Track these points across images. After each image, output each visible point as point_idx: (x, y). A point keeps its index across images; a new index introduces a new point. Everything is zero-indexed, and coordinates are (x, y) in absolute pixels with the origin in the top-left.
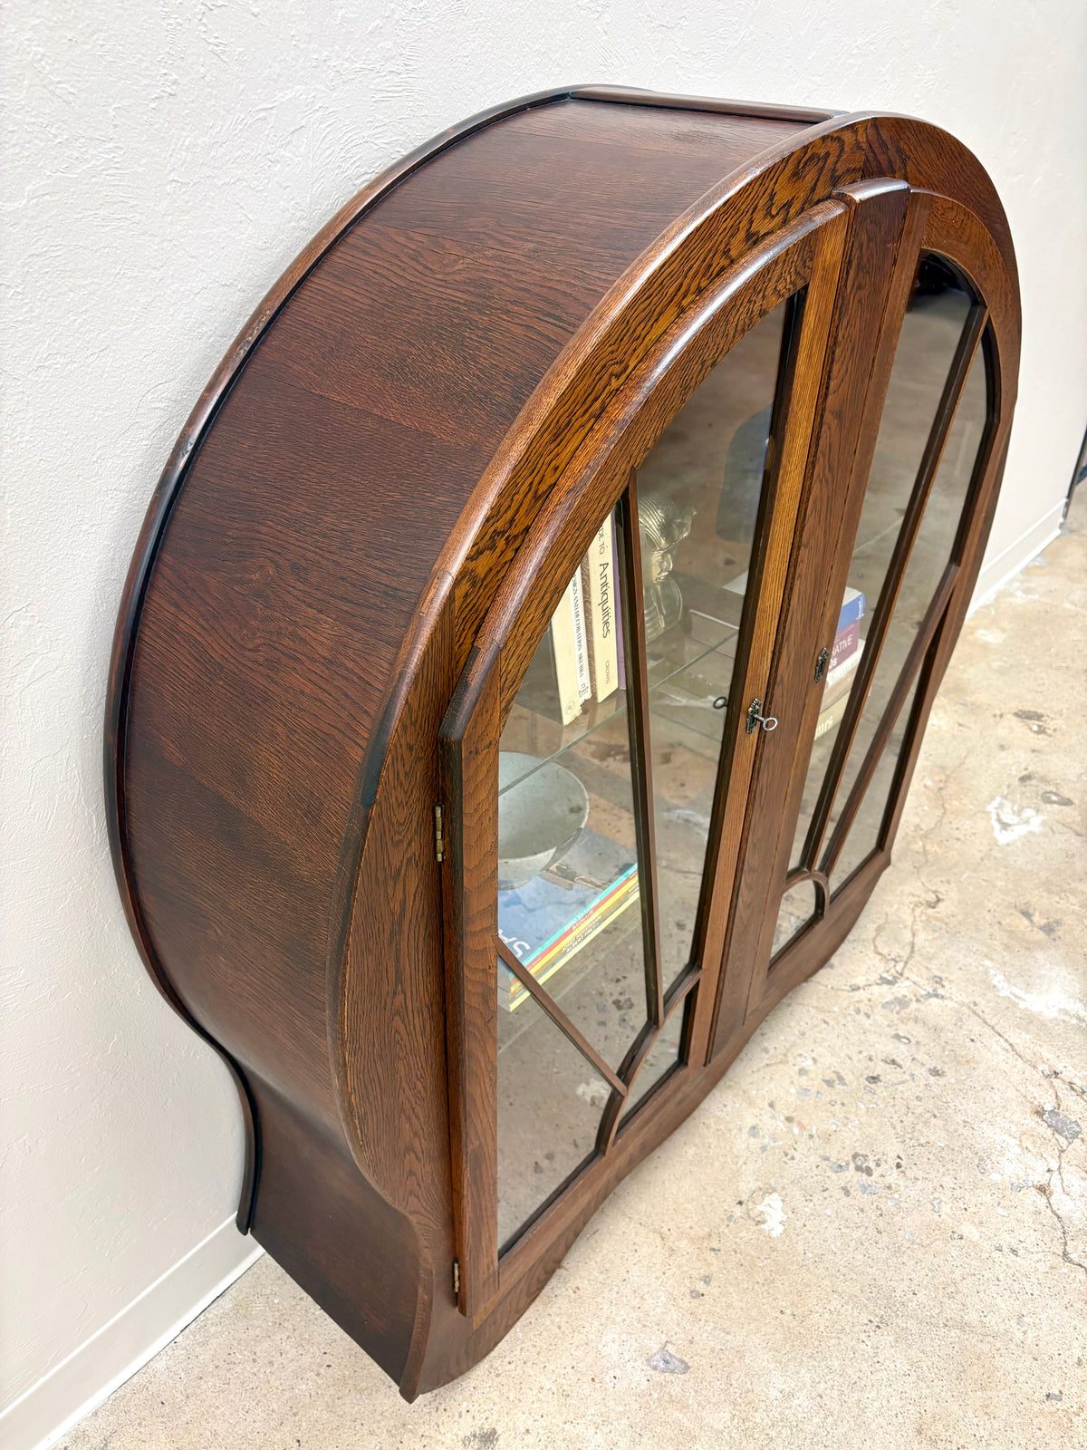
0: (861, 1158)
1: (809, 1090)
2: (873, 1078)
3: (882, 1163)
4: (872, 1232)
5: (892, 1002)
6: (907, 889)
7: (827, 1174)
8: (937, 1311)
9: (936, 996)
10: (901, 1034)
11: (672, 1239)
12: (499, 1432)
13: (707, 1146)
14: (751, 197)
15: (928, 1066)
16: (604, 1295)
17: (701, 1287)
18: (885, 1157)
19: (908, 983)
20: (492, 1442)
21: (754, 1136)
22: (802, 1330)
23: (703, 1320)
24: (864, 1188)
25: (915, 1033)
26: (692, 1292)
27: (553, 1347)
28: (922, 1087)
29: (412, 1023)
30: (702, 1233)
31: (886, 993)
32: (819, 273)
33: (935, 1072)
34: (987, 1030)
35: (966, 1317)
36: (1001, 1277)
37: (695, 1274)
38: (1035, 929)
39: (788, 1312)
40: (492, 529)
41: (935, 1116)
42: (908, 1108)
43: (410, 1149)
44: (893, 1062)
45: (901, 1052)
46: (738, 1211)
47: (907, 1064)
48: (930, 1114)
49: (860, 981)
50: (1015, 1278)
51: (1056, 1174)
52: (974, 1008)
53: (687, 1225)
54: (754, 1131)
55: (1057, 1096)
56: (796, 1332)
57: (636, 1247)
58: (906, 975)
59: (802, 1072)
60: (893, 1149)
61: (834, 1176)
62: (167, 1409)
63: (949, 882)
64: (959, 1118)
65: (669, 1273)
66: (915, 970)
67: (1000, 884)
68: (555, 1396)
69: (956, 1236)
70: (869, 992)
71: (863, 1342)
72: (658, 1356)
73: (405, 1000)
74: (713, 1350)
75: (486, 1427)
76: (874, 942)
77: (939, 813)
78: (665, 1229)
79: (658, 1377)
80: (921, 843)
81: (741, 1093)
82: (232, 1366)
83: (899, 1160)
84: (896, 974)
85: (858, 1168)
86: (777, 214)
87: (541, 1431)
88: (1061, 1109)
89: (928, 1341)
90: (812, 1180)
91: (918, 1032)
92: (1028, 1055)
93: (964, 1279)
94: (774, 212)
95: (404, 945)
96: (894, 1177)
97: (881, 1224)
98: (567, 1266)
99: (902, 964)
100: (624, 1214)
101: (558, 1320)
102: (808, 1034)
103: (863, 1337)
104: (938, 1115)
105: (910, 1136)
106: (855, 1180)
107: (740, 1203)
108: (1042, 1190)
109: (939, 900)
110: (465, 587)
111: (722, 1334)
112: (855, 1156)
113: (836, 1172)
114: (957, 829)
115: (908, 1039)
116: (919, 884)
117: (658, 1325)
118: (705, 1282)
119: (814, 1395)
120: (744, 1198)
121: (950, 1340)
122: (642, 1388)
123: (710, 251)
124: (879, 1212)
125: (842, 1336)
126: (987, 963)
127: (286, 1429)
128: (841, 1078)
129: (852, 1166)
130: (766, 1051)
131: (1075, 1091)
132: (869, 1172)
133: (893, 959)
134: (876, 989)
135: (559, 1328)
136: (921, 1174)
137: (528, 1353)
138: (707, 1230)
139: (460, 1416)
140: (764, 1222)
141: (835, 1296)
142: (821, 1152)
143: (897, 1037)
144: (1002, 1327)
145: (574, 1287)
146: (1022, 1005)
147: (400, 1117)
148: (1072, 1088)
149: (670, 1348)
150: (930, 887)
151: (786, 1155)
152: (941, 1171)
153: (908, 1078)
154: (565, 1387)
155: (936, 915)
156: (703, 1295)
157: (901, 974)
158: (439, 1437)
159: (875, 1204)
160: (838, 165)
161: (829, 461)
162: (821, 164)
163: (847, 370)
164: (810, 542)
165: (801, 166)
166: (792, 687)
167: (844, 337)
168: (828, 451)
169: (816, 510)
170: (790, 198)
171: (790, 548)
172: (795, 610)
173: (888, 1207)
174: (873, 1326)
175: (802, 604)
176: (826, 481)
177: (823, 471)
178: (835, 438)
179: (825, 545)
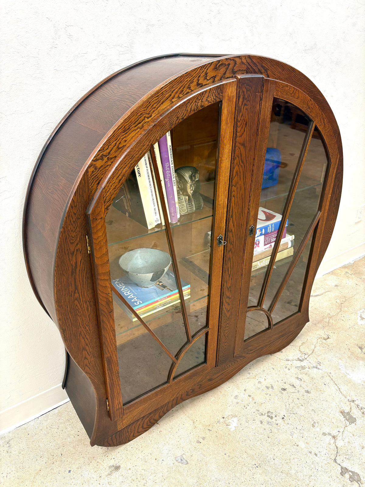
0: (271, 413)
1: (260, 388)
2: (284, 389)
3: (277, 416)
4: (266, 437)
5: (299, 367)
6: (318, 332)
7: (257, 416)
8: (280, 467)
9: (317, 368)
10: (299, 377)
11: (197, 424)
12: (121, 467)
13: (219, 398)
14: (197, 72)
15: (305, 389)
16: (169, 435)
17: (201, 440)
18: (279, 415)
19: (307, 362)
20: (118, 469)
21: (235, 399)
22: (230, 461)
23: (198, 450)
24: (268, 423)
25: (304, 378)
26: (197, 441)
27: (147, 446)
28: (301, 395)
29: (82, 305)
30: (207, 424)
31: (299, 364)
32: (227, 98)
33: (307, 392)
34: (332, 382)
35: (290, 472)
36: (308, 462)
37: (200, 436)
38: (362, 353)
39: (228, 455)
40: (101, 154)
41: (302, 406)
42: (293, 401)
43: (84, 349)
44: (293, 385)
45: (297, 383)
46: (222, 420)
47: (298, 387)
48: (301, 405)
49: (290, 358)
50: (313, 463)
51: (341, 433)
52: (329, 374)
53: (203, 421)
54: (236, 397)
55: (351, 408)
56: (228, 462)
57: (184, 423)
58: (307, 359)
59: (260, 382)
60: (283, 412)
61: (259, 416)
62: (29, 436)
63: (334, 333)
64: (311, 408)
65: (192, 434)
66: (311, 358)
67: (354, 337)
68: (142, 461)
69: (296, 445)
70: (292, 362)
71: (250, 470)
72: (179, 457)
73: (79, 296)
74: (198, 460)
75: (118, 464)
76: (300, 347)
77: (338, 311)
78: (196, 420)
79: (177, 463)
80: (328, 319)
81: (236, 385)
82: (51, 429)
83: (284, 417)
84: (304, 358)
85: (268, 416)
86: (210, 79)
87: (134, 470)
88: (351, 413)
89: (273, 476)
90: (250, 416)
91: (305, 378)
92: (344, 393)
93: (294, 459)
94: (208, 78)
95: (77, 277)
96: (280, 421)
97: (270, 435)
98: (160, 424)
99: (307, 356)
100: (184, 413)
101: (151, 439)
102: (266, 371)
103: (251, 469)
104: (303, 405)
105: (291, 410)
106: (266, 419)
107: (223, 418)
108: (334, 437)
109: (328, 338)
110: (92, 169)
111: (203, 456)
112: (268, 412)
113: (260, 415)
114: (344, 317)
115: (301, 379)
116: (323, 332)
117: (183, 448)
118: (203, 439)
119: (227, 482)
120: (225, 417)
121: (282, 477)
122: (171, 466)
123: (182, 86)
124: (271, 431)
125: (243, 467)
126: (340, 361)
127: (59, 450)
128: (272, 387)
129: (266, 415)
130: (249, 374)
131: (359, 408)
132: (272, 418)
133: (304, 354)
134: (295, 361)
135: (151, 441)
136: (290, 423)
137: (138, 446)
138: (209, 423)
139: (111, 459)
140: (229, 425)
141: (246, 454)
142: (257, 408)
143: (297, 378)
144: (302, 478)
145: (160, 431)
146: (348, 377)
147: (80, 336)
148: (358, 407)
149: (184, 456)
150: (327, 333)
151: (245, 407)
152: (298, 423)
153: (297, 392)
154: (146, 459)
155: (326, 342)
156: (201, 443)
157: (306, 359)
158: (103, 464)
159: (270, 428)
160: (235, 68)
161: (241, 159)
162: (226, 67)
163: (245, 131)
164: (237, 185)
165: (218, 66)
166: (237, 235)
167: (241, 120)
168: (240, 156)
169: (238, 175)
170: (215, 75)
171: (228, 186)
172: (234, 208)
173: (275, 430)
174: (255, 466)
175: (237, 206)
176: (241, 166)
177: (239, 162)
178: (243, 152)
179: (245, 188)
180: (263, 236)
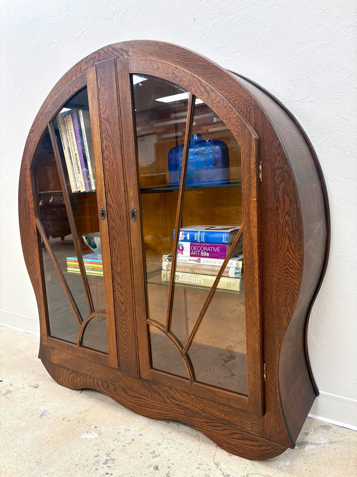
0: (112, 462)
1: (149, 446)
2: (157, 468)
3: (110, 469)
4: (77, 464)
11: (85, 413)
13: (121, 419)
14: (74, 69)
16: (69, 401)
17: (67, 420)
21: (125, 430)
23: (55, 420)
24: (98, 462)
32: (89, 82)
37: (71, 418)
46: (93, 427)
54: (128, 430)
57: (84, 406)
59: (159, 444)
61: (104, 453)
65: (73, 413)
71: (34, 458)
72: (47, 412)
74: (45, 423)
78: (89, 411)
81: (146, 427)
83: (110, 474)
85: (107, 460)
90: (103, 446)
96: (102, 471)
98: (80, 394)
106: (102, 458)
107: (96, 427)
112: (114, 459)
113: (106, 453)
117: (56, 412)
122: (39, 410)
123: (67, 81)
125: (38, 452)
128: (156, 457)
129: (109, 458)
130: (169, 433)
132: (105, 463)
135: (62, 395)
139: (44, 383)
140: (88, 433)
141: (53, 451)
142: (116, 449)
149: (49, 414)
151: (116, 439)
156: (64, 420)
158: (40, 381)
159: (89, 465)
160: (100, 58)
161: (108, 134)
162: (93, 59)
163: (106, 108)
164: (109, 159)
165: (87, 60)
166: (118, 213)
167: (102, 98)
168: (106, 131)
169: (107, 149)
170: (86, 68)
171: (102, 159)
172: (109, 181)
173: (87, 469)
174: (38, 460)
175: (112, 181)
176: (109, 141)
177: (107, 137)
178: (108, 127)
179: (116, 163)
180: (189, 243)
